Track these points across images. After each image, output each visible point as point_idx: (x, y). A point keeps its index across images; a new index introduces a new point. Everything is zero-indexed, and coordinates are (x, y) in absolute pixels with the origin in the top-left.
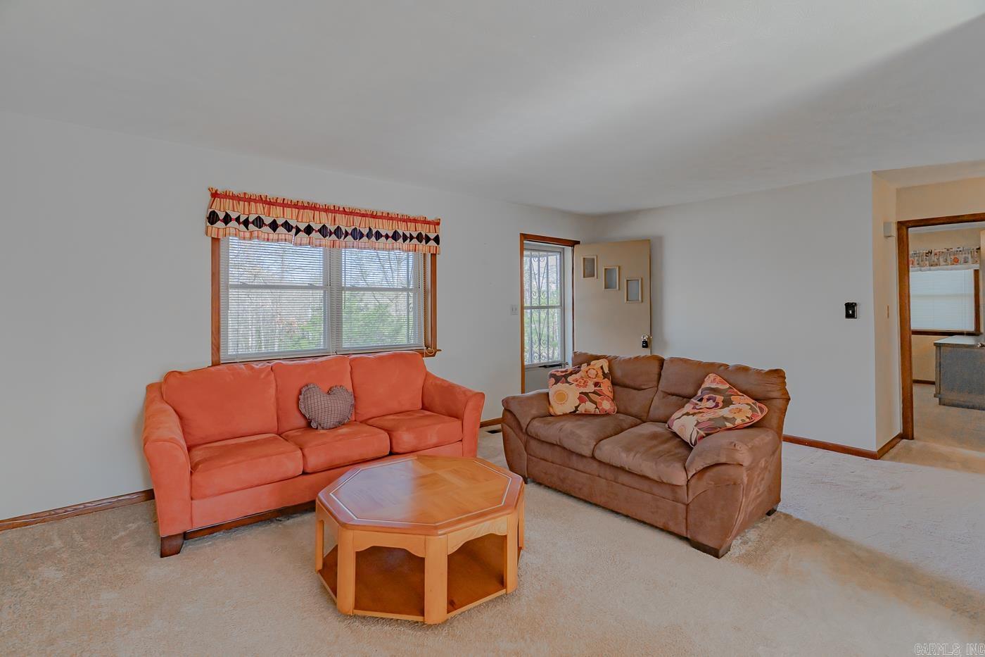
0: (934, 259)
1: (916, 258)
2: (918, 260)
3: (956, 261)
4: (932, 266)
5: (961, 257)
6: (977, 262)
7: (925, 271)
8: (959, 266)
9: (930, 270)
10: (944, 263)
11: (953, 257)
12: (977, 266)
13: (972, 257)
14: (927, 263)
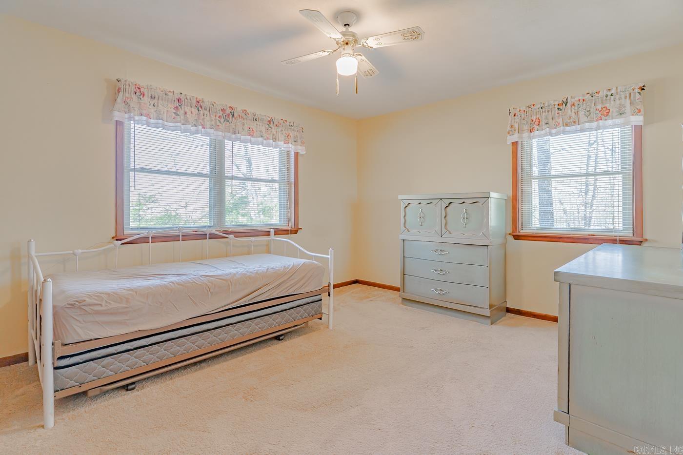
0: (569, 111)
1: (544, 114)
2: (546, 118)
3: (606, 113)
4: (567, 125)
5: (612, 106)
6: (640, 111)
7: (557, 134)
8: (609, 122)
9: (564, 133)
10: (586, 119)
11: (599, 107)
12: (638, 120)
13: (631, 104)
14: (560, 120)
